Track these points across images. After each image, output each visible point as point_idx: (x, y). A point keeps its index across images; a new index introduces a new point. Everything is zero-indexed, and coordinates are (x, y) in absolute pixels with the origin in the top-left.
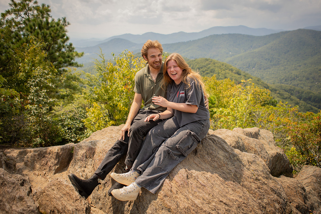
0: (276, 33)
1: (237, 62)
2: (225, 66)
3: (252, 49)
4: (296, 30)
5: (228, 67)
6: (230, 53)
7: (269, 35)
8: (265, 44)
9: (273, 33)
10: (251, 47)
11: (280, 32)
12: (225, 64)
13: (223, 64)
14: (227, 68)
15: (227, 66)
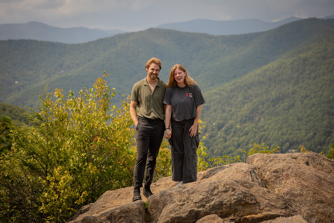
0: (109, 36)
1: (35, 101)
2: (11, 112)
3: (62, 71)
4: (144, 31)
5: (17, 114)
6: (16, 82)
7: (94, 42)
8: (89, 60)
9: (103, 37)
10: (61, 66)
11: (116, 35)
12: (9, 107)
13: (5, 107)
14: (14, 117)
15: (14, 111)
